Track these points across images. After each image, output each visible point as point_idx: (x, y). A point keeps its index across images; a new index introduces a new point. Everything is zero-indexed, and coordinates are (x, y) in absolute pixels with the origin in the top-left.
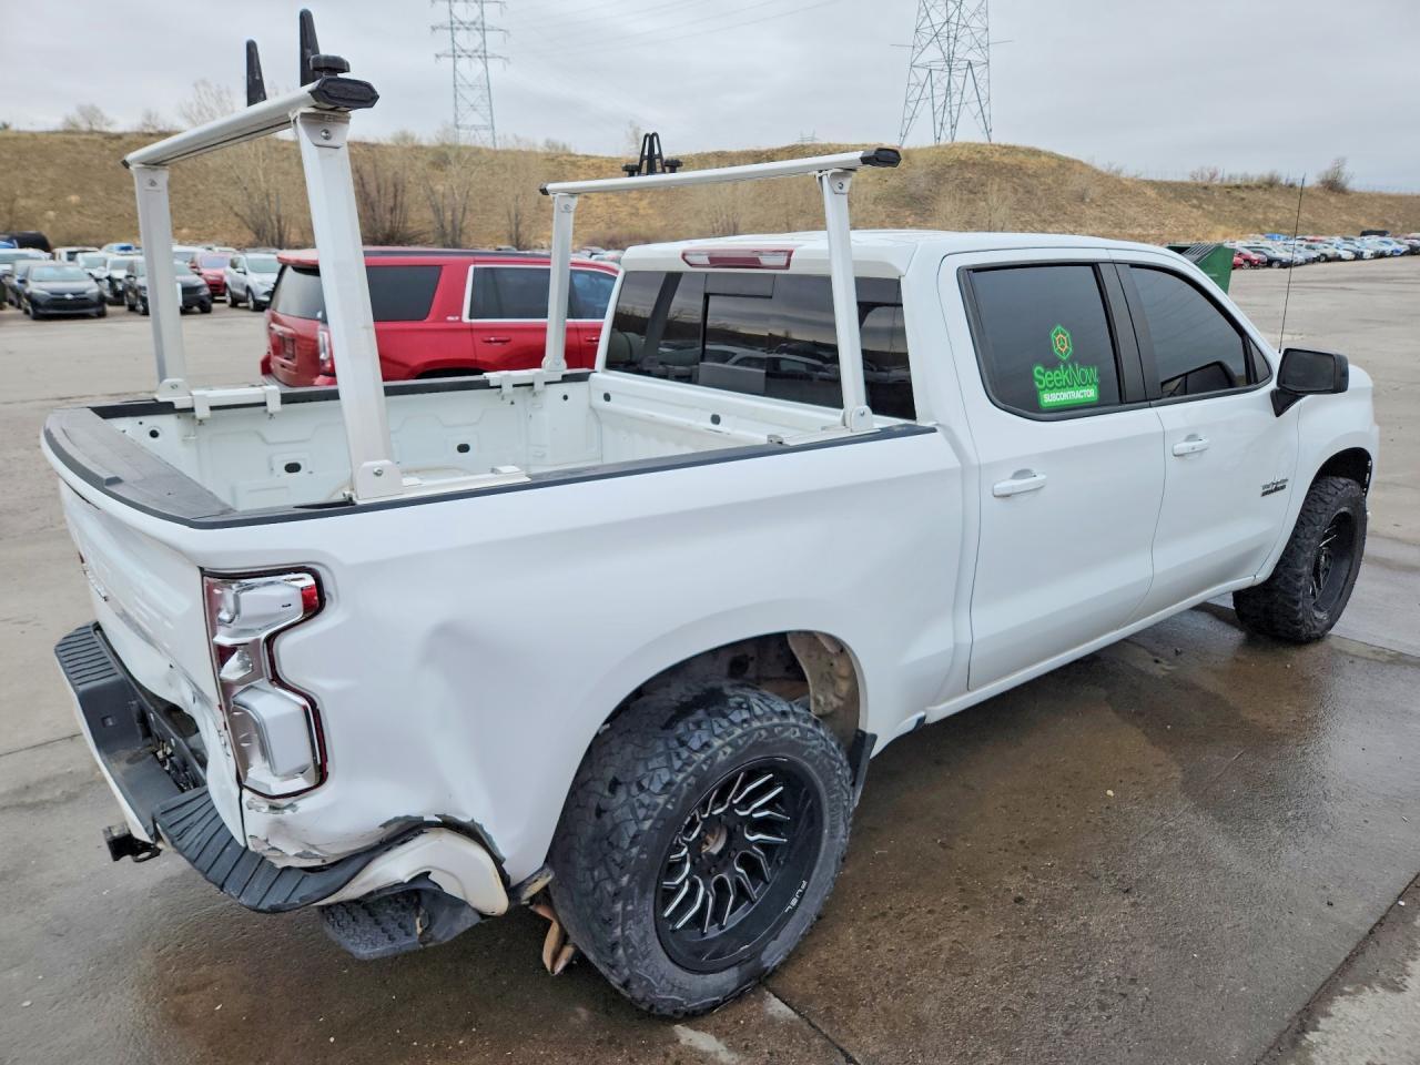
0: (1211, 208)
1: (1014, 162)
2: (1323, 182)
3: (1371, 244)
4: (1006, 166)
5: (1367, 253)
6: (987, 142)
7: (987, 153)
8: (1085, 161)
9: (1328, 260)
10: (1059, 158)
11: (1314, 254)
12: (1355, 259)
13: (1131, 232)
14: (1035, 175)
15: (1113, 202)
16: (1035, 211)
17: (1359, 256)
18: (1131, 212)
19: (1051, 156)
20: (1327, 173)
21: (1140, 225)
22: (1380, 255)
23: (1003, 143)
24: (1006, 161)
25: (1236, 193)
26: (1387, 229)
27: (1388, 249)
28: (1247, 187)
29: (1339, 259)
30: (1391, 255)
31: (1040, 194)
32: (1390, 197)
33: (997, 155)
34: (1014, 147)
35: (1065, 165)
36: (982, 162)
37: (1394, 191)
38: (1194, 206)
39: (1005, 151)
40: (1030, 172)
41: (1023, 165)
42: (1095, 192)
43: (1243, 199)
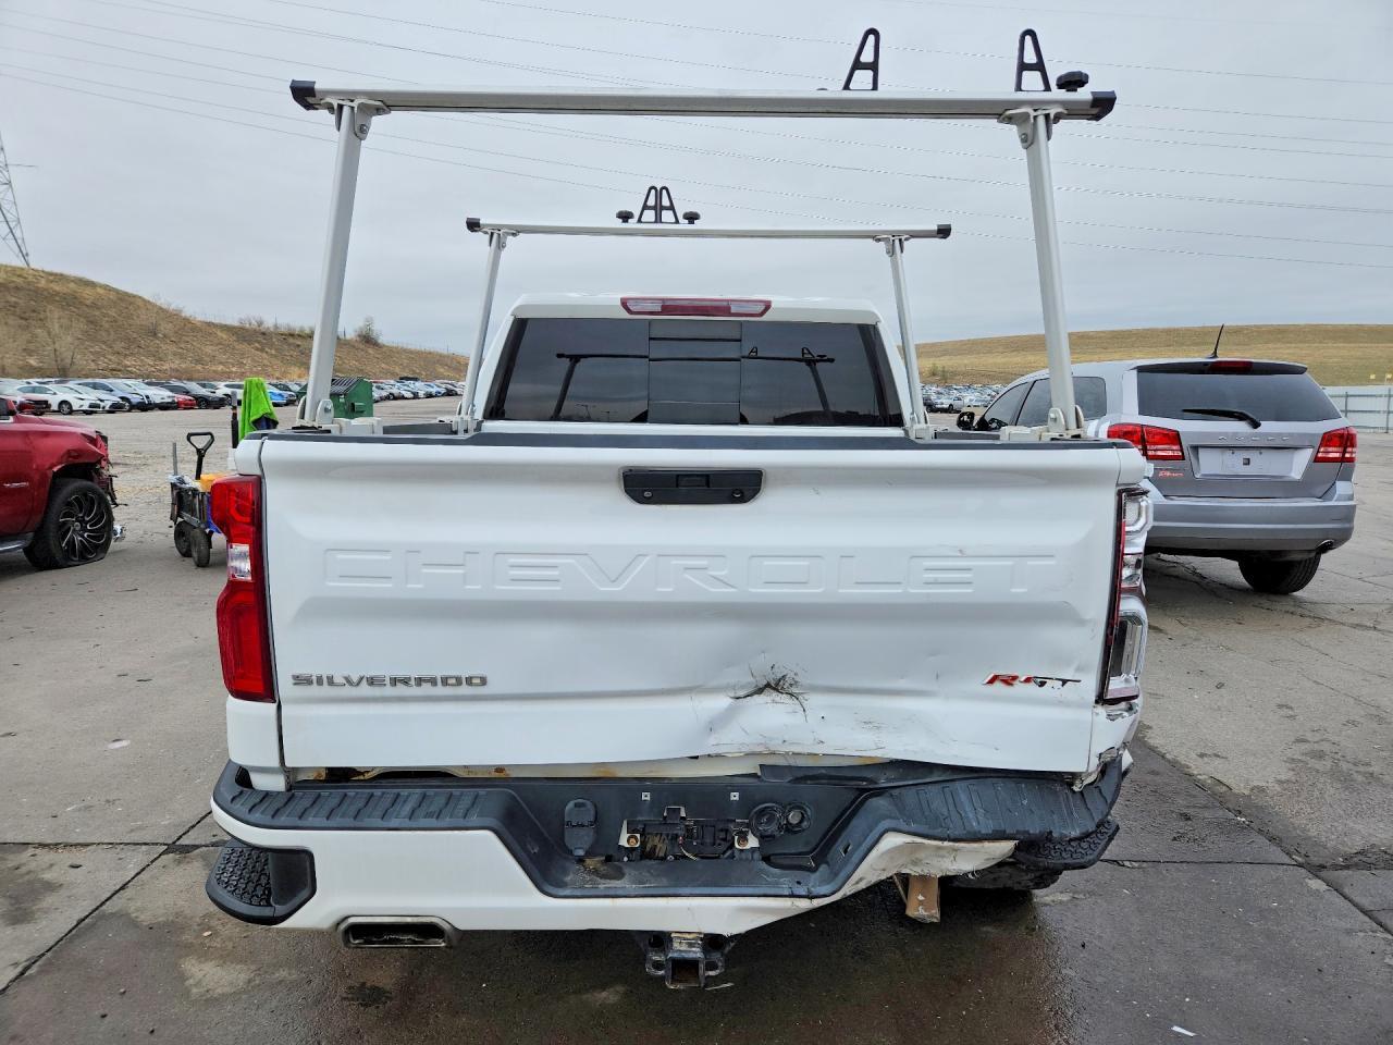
0: (273, 352)
1: (65, 290)
2: (359, 336)
3: (421, 387)
4: (57, 293)
5: (421, 394)
6: (26, 266)
7: (30, 278)
8: (146, 297)
9: (395, 398)
10: (117, 291)
11: (384, 394)
12: (414, 398)
13: (214, 368)
14: (94, 306)
15: (187, 339)
16: (104, 343)
17: (416, 396)
18: (209, 350)
19: (107, 288)
20: (361, 328)
21: (221, 363)
22: (429, 396)
23: (47, 269)
24: (57, 288)
25: (291, 340)
26: (416, 376)
27: (433, 390)
28: (299, 336)
29: (403, 398)
30: (436, 396)
31: (107, 326)
32: (411, 352)
33: (43, 281)
34: (61, 275)
35: (125, 300)
36: (27, 287)
37: (412, 347)
38: (257, 349)
39: (51, 278)
40: (88, 302)
41: (77, 295)
42: (166, 328)
43: (299, 346)
